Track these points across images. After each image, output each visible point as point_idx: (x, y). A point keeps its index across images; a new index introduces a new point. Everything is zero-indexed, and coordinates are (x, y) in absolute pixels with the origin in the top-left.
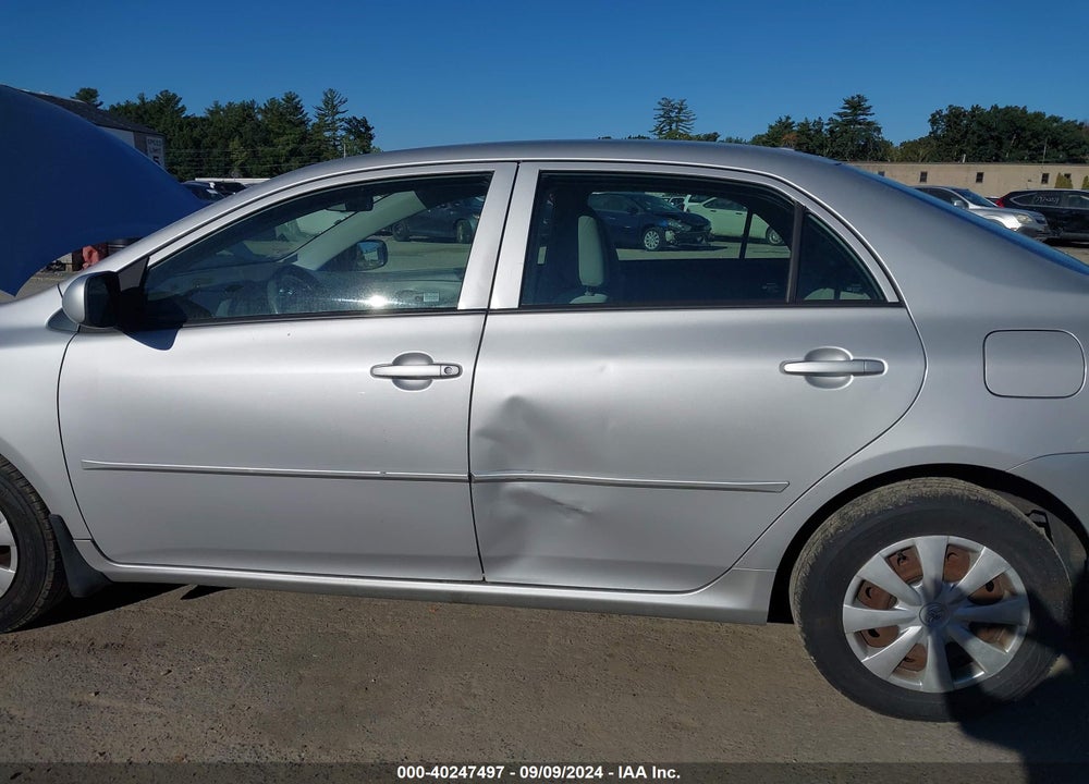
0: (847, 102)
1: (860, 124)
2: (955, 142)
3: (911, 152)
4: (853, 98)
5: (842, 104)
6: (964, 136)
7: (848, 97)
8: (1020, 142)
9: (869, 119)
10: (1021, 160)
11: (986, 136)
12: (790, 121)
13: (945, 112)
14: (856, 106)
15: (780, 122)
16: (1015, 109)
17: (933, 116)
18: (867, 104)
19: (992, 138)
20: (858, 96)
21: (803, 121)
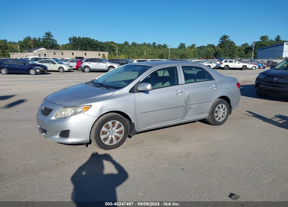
0: (46, 33)
1: (51, 39)
2: (76, 45)
3: (65, 47)
4: (47, 32)
5: (45, 34)
6: (78, 44)
7: (46, 32)
8: (90, 46)
9: (53, 38)
10: (91, 50)
11: (82, 44)
12: (30, 37)
13: (72, 38)
14: (48, 34)
15: (27, 37)
16: (88, 38)
17: (69, 38)
18: (51, 34)
19: (84, 45)
20: (49, 32)
21: (34, 38)
